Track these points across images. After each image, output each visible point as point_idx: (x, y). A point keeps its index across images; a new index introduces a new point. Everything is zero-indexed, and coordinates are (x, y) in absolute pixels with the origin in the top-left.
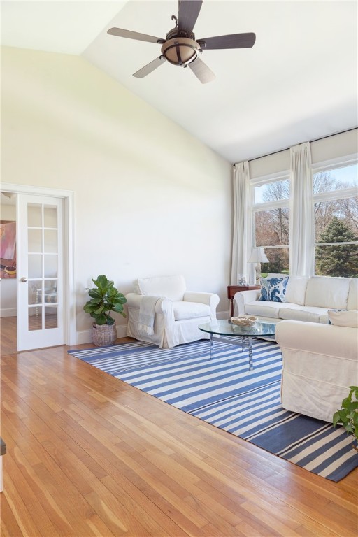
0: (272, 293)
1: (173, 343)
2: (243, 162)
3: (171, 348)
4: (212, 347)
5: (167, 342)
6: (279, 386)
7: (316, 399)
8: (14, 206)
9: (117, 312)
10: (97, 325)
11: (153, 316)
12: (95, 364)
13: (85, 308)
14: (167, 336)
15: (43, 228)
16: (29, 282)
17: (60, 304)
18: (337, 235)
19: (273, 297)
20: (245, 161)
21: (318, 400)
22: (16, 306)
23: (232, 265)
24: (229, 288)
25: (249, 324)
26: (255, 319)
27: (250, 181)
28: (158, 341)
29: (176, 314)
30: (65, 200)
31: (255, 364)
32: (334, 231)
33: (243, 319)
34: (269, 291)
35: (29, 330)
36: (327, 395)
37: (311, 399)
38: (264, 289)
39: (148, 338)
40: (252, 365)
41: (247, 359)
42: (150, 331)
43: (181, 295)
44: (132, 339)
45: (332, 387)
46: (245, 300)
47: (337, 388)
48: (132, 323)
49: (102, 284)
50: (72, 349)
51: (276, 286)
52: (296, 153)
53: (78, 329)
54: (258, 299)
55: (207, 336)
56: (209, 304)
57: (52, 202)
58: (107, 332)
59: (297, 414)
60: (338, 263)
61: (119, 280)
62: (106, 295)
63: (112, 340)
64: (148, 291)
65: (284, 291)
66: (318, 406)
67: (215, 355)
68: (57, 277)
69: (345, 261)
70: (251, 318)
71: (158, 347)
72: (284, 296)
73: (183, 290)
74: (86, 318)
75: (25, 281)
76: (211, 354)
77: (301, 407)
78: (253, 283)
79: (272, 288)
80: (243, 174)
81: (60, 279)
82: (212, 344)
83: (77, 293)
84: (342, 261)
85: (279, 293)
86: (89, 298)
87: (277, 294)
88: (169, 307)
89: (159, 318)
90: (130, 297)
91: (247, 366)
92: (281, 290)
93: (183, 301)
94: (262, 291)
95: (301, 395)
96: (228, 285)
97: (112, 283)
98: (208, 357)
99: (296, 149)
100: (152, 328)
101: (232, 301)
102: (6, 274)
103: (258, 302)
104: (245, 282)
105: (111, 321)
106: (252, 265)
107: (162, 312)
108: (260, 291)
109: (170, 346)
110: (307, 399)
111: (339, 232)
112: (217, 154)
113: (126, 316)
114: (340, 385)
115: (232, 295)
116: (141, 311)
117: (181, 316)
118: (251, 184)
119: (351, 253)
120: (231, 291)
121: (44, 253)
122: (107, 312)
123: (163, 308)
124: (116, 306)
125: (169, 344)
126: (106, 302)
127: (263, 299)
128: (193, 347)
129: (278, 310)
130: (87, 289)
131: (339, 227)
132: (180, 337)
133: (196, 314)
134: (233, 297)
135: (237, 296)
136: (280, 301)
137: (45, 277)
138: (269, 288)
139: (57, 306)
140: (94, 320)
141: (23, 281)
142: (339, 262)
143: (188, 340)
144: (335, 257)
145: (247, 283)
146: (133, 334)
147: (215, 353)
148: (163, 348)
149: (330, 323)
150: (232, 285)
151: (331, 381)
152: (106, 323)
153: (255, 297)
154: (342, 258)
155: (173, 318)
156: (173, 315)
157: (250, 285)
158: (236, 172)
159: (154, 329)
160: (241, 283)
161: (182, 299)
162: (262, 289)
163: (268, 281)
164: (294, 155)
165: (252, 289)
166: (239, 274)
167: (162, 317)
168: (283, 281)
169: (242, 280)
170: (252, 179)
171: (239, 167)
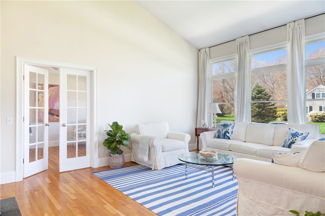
0: (224, 134)
1: (161, 166)
2: (205, 48)
3: (160, 170)
4: (187, 169)
5: (157, 166)
8: (58, 75)
9: (125, 146)
10: (111, 155)
11: (148, 149)
12: (110, 182)
13: (104, 143)
14: (157, 162)
15: (77, 91)
16: (67, 126)
17: (88, 141)
18: (258, 94)
19: (225, 136)
20: (207, 47)
22: (59, 140)
23: (197, 114)
24: (196, 129)
25: (211, 156)
26: (215, 152)
27: (209, 60)
28: (151, 165)
29: (163, 147)
30: (91, 72)
32: (256, 91)
33: (206, 152)
34: (222, 132)
35: (68, 158)
36: (271, 214)
38: (219, 130)
39: (145, 163)
40: (213, 184)
41: (211, 179)
42: (146, 159)
43: (166, 134)
44: (134, 163)
45: (276, 209)
46: (207, 138)
47: (279, 210)
48: (134, 152)
49: (115, 128)
50: (95, 171)
51: (227, 129)
52: (240, 43)
53: (99, 157)
54: (215, 137)
56: (184, 141)
57: (83, 74)
58: (118, 159)
60: (258, 111)
61: (126, 125)
62: (118, 135)
63: (121, 164)
64: (145, 132)
65: (232, 132)
67: (189, 176)
68: (86, 123)
69: (263, 110)
70: (212, 152)
71: (151, 169)
72: (232, 135)
73: (167, 131)
74: (105, 150)
75: (65, 126)
78: (211, 126)
79: (224, 130)
80: (205, 56)
81: (88, 125)
83: (99, 134)
84: (261, 109)
85: (229, 133)
86: (107, 137)
87: (227, 134)
88: (157, 143)
89: (152, 150)
90: (133, 136)
91: (210, 184)
92: (230, 131)
94: (218, 132)
95: (252, 212)
96: (195, 127)
97: (122, 127)
98: (184, 177)
99: (240, 40)
100: (147, 157)
101: (198, 138)
102: (55, 119)
103: (215, 139)
104: (206, 126)
105: (121, 152)
107: (153, 146)
108: (216, 132)
111: (260, 92)
112: (189, 43)
113: (131, 148)
114: (281, 207)
116: (140, 146)
117: (166, 149)
118: (210, 62)
119: (267, 105)
120: (197, 132)
121: (77, 107)
122: (118, 146)
123: (154, 144)
124: (125, 142)
126: (117, 139)
127: (219, 137)
128: (173, 169)
129: (228, 146)
130: (105, 131)
131: (260, 89)
132: (166, 163)
133: (176, 147)
134: (199, 135)
135: (202, 135)
136: (229, 139)
137: (78, 123)
138: (222, 130)
139: (86, 142)
140: (110, 151)
141: (64, 125)
142: (260, 110)
143: (170, 164)
144: (257, 107)
146: (135, 160)
148: (154, 170)
149: (273, 162)
150: (198, 127)
151: (275, 204)
152: (118, 153)
153: (213, 136)
154: (261, 108)
155: (161, 151)
156: (161, 148)
157: (209, 127)
158: (201, 55)
159: (149, 158)
160: (203, 126)
161: (166, 137)
162: (217, 130)
163: (222, 125)
164: (238, 44)
165: (211, 130)
166: (202, 120)
167: (154, 150)
168: (231, 126)
169: (204, 124)
170: (211, 60)
171: (203, 52)
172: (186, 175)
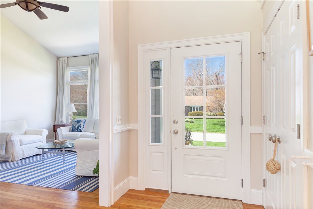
0: (77, 127)
1: (18, 158)
2: (64, 57)
4: (43, 157)
5: (15, 158)
6: (75, 169)
7: (89, 168)
11: (5, 144)
14: (15, 155)
19: (78, 129)
20: (65, 57)
21: (90, 168)
23: (56, 112)
24: (54, 126)
27: (67, 68)
28: (9, 158)
29: (21, 141)
31: (66, 162)
33: (60, 141)
34: (76, 126)
36: (93, 165)
37: (87, 168)
38: (73, 125)
40: (64, 163)
41: (62, 160)
42: (3, 153)
43: (24, 131)
46: (63, 132)
51: (80, 124)
52: (92, 58)
54: (70, 131)
55: (40, 152)
56: (41, 135)
59: (82, 176)
65: (84, 126)
66: (90, 171)
67: (44, 161)
70: (65, 140)
71: (8, 161)
72: (84, 129)
73: (25, 128)
76: (42, 161)
77: (83, 173)
78: (68, 123)
79: (77, 125)
80: (64, 64)
82: (43, 156)
85: (81, 127)
87: (80, 128)
88: (16, 138)
89: (9, 145)
91: (62, 163)
92: (82, 125)
93: (25, 134)
94: (72, 127)
95: (84, 168)
96: (54, 124)
98: (41, 162)
99: (92, 56)
100: (4, 151)
101: (56, 133)
103: (70, 132)
104: (64, 123)
106: (68, 113)
107: (11, 141)
109: (16, 160)
110: (86, 169)
112: (49, 51)
115: (55, 130)
117: (24, 143)
118: (68, 70)
120: (55, 128)
123: (12, 139)
125: (16, 158)
127: (73, 131)
128: (31, 159)
132: (23, 154)
133: (33, 141)
134: (56, 130)
135: (58, 130)
136: (81, 131)
138: (76, 125)
143: (28, 155)
145: (65, 122)
147: (45, 160)
148: (12, 161)
150: (56, 124)
153: (68, 130)
155: (19, 144)
156: (19, 142)
157: (66, 124)
158: (60, 62)
159: (6, 152)
160: (61, 123)
161: (24, 133)
162: (72, 125)
163: (76, 121)
164: (91, 59)
165: (67, 126)
166: (60, 118)
167: (12, 144)
168: (83, 121)
169: (62, 121)
170: (69, 68)
171: (62, 60)
172: (43, 161)
